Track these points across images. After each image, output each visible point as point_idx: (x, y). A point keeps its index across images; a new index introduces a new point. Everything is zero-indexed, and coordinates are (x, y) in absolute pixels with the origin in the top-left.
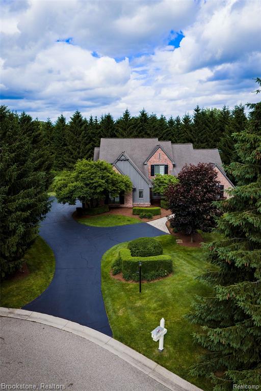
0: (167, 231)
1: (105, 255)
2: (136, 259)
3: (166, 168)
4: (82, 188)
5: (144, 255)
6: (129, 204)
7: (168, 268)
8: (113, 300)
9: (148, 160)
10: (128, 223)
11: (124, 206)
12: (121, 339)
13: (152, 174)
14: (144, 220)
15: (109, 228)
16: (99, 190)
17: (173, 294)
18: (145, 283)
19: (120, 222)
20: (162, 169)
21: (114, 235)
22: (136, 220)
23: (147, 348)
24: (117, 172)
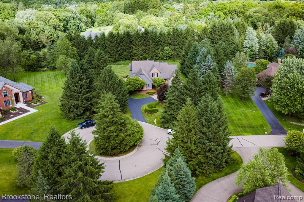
0: (157, 100)
1: (142, 108)
2: (150, 109)
3: (157, 74)
4: (131, 87)
5: (152, 108)
6: (145, 89)
7: (157, 111)
8: (146, 117)
9: (150, 71)
10: (146, 97)
11: (143, 90)
12: (149, 123)
13: (152, 76)
14: (150, 96)
15: (140, 99)
16: (137, 88)
17: (158, 116)
18: (152, 114)
19: (143, 97)
20: (156, 74)
21: (142, 101)
22: (148, 96)
23: (153, 124)
24: (141, 79)
